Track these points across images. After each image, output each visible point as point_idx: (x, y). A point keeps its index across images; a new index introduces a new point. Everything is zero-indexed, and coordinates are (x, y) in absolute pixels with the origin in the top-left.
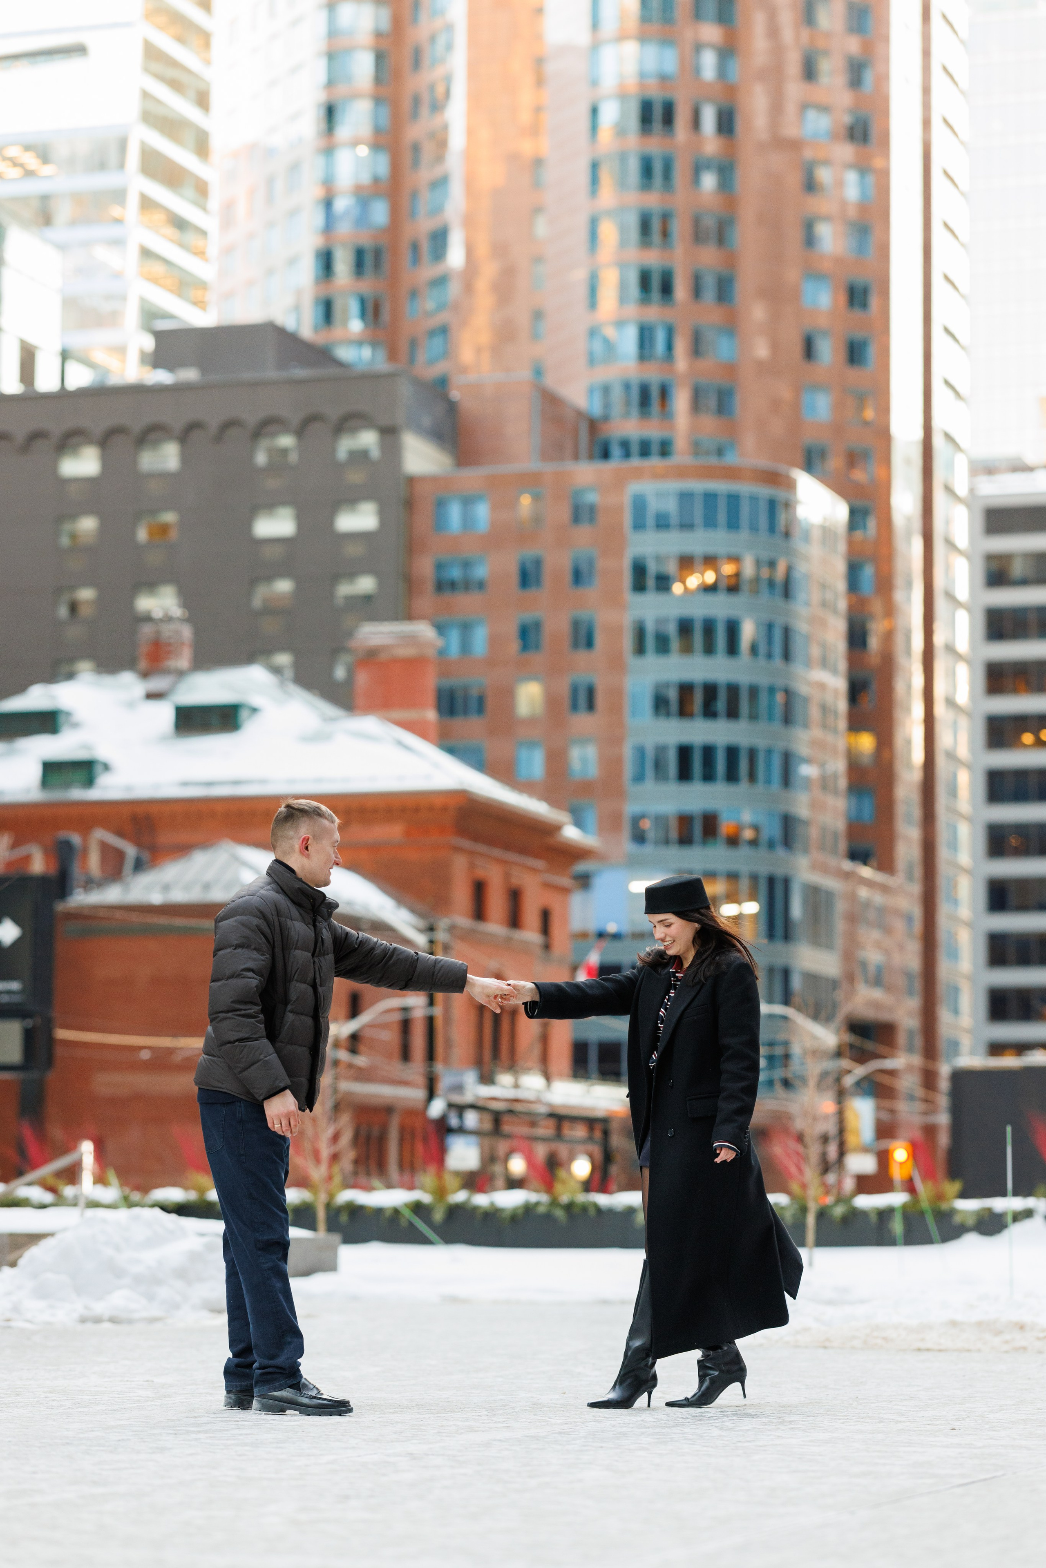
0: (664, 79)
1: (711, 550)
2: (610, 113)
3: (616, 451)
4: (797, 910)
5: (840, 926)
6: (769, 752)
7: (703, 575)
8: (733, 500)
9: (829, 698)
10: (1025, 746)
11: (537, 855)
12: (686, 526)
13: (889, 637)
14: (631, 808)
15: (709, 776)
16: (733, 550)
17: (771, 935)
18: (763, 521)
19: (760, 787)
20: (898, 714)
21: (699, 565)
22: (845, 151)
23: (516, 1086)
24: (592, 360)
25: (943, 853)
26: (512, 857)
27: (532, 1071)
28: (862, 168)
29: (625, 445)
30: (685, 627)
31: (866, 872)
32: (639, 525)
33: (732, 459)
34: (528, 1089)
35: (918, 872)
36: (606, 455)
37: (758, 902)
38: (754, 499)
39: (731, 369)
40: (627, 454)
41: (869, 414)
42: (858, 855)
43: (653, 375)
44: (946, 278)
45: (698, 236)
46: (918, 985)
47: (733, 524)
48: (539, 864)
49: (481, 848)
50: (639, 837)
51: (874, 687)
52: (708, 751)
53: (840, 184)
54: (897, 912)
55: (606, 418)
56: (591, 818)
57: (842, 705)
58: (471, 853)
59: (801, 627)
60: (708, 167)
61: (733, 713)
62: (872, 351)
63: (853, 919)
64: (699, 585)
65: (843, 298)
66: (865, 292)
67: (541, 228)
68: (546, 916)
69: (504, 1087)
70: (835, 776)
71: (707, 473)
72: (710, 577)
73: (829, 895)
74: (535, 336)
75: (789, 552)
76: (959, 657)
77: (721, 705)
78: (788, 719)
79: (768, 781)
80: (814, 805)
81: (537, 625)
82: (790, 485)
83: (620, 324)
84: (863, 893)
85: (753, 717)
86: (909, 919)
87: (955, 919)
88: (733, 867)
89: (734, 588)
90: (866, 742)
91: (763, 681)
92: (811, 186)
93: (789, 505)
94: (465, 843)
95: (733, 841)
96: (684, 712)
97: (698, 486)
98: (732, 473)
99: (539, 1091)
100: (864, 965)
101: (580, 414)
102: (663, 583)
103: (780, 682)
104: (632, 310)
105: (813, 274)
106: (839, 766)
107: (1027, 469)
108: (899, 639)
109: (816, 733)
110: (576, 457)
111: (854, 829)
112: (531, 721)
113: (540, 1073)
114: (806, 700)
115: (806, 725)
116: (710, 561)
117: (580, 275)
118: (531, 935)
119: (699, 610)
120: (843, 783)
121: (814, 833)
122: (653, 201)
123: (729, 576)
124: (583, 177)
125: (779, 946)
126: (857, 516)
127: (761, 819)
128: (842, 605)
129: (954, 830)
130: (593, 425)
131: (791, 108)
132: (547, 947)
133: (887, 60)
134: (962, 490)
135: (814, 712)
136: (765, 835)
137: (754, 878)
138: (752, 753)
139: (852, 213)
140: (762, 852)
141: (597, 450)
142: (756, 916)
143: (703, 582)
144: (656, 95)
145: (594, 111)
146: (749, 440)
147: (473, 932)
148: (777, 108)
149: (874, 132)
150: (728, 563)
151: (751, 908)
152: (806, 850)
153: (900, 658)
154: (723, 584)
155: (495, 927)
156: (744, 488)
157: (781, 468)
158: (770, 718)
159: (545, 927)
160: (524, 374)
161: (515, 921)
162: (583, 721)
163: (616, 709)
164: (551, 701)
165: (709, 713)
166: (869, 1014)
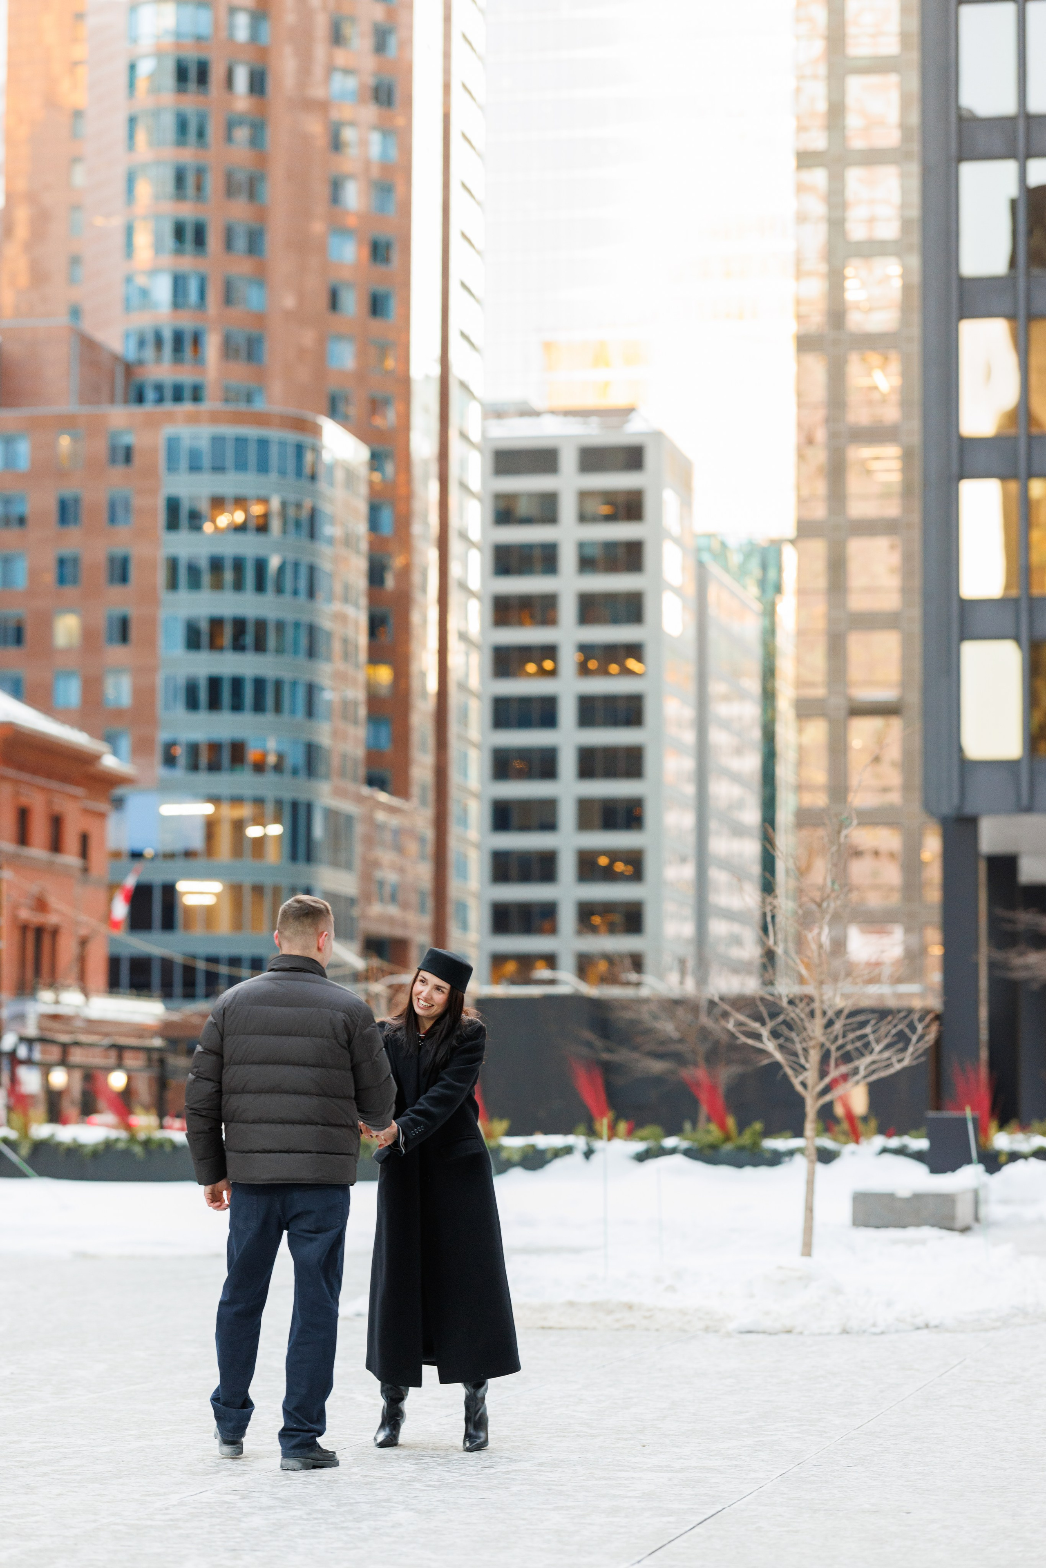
0: (199, 39)
1: (241, 491)
2: (146, 67)
3: (150, 395)
4: (318, 831)
5: (358, 849)
6: (294, 684)
7: (232, 514)
8: (263, 444)
9: (350, 633)
10: (529, 675)
11: (77, 783)
12: (218, 468)
13: (405, 573)
14: (163, 736)
15: (237, 706)
16: (262, 493)
17: (294, 857)
18: (291, 465)
19: (286, 717)
20: (415, 646)
21: (229, 506)
22: (369, 112)
23: (57, 1002)
24: (127, 306)
25: (454, 776)
26: (54, 785)
27: (71, 988)
28: (386, 130)
29: (159, 388)
30: (216, 565)
31: (383, 797)
32: (172, 466)
33: (260, 405)
34: (68, 1005)
35: (431, 796)
36: (140, 399)
37: (282, 824)
38: (282, 444)
39: (260, 318)
40: (160, 400)
41: (390, 363)
42: (375, 781)
43: (187, 322)
44: (464, 235)
45: (230, 189)
46: (430, 903)
47: (263, 467)
48: (79, 791)
49: (25, 776)
50: (170, 760)
51: (392, 621)
52: (237, 683)
53: (364, 143)
54: (411, 833)
55: (141, 363)
56: (125, 744)
57: (363, 639)
58: (16, 782)
59: (325, 565)
60: (241, 123)
61: (260, 647)
62: (393, 305)
63: (369, 841)
64: (229, 525)
65: (366, 252)
66: (388, 246)
67: (79, 177)
68: (84, 840)
69: (45, 1003)
70: (356, 704)
71: (238, 418)
72: (239, 517)
73: (349, 819)
74: (72, 280)
75: (315, 494)
76: (471, 593)
77: (249, 639)
78: (312, 653)
79: (293, 711)
80: (335, 734)
81: (75, 561)
82: (316, 430)
83: (153, 272)
84: (381, 816)
85: (280, 650)
86: (422, 840)
87: (464, 840)
88: (259, 793)
89: (263, 528)
90: (384, 674)
91: (289, 616)
92: (336, 144)
93: (316, 450)
94: (10, 772)
95: (259, 767)
96: (214, 645)
97: (230, 431)
98: (261, 419)
99: (77, 1007)
100: (381, 884)
101: (116, 358)
102: (195, 520)
103: (305, 618)
104: (167, 260)
105: (339, 229)
106: (359, 695)
107: (535, 414)
108: (416, 578)
109: (339, 664)
110: (112, 400)
111: (373, 756)
112: (68, 651)
113: (80, 990)
114: (329, 635)
115: (329, 658)
116: (240, 502)
117: (117, 222)
118: (70, 859)
119: (231, 548)
120: (362, 712)
121: (335, 762)
122: (188, 156)
123: (258, 516)
124: (121, 131)
125: (301, 867)
126: (376, 460)
127: (286, 748)
128: (364, 546)
129: (465, 756)
130: (129, 369)
131: (318, 71)
132: (86, 870)
133: (410, 27)
134: (475, 436)
135: (337, 647)
136: (289, 763)
137: (279, 803)
138: (278, 685)
139: (375, 173)
140: (287, 778)
141: (133, 394)
142: (280, 837)
143: (233, 521)
144: (192, 55)
145: (132, 67)
146: (277, 387)
147: (17, 856)
148: (305, 70)
149: (398, 96)
150: (257, 504)
151: (275, 830)
152: (327, 777)
153: (417, 595)
154: (252, 524)
155: (38, 852)
156: (274, 434)
157: (309, 415)
158: (296, 652)
159: (84, 853)
160: (63, 320)
161: (56, 845)
162: (116, 653)
163: (151, 643)
164: (88, 635)
165: (238, 646)
166: (385, 930)
